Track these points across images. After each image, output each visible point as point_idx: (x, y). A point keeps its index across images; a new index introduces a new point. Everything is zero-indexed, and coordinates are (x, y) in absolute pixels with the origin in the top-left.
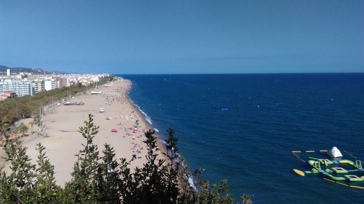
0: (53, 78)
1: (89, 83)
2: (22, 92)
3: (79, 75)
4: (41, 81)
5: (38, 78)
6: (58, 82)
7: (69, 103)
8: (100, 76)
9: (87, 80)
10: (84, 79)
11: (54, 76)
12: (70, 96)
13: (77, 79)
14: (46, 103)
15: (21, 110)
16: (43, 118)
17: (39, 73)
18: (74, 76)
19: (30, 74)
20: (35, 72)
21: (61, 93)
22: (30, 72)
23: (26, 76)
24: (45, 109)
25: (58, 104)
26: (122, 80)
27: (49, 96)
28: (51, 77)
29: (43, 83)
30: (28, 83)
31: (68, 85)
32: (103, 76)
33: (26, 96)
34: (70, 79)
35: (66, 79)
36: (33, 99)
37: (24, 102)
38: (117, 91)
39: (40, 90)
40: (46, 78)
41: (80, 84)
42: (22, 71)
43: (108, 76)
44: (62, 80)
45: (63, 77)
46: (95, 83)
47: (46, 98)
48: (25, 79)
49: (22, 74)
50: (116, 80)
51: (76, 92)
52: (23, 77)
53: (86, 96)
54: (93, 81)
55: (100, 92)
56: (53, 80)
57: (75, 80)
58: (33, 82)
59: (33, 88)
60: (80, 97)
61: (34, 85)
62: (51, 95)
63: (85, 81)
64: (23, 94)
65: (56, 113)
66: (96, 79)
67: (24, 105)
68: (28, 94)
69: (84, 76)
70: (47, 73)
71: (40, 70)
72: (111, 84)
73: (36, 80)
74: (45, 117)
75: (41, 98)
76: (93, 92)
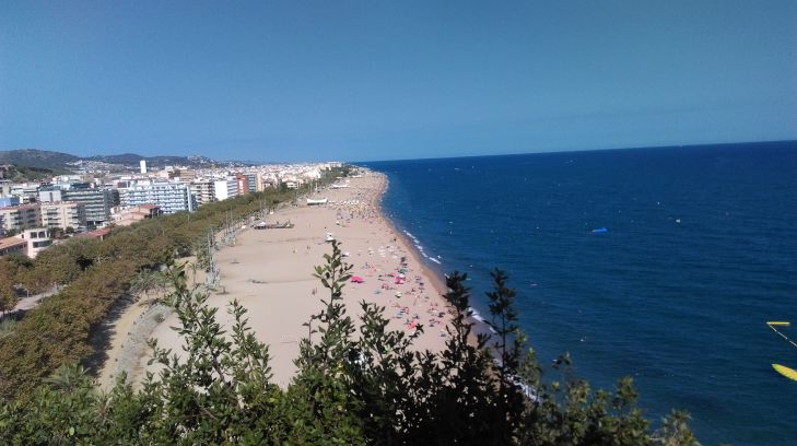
0: (230, 174)
1: (301, 182)
2: (173, 205)
3: (280, 168)
4: (207, 181)
5: (201, 177)
6: (241, 183)
7: (263, 224)
8: (323, 166)
9: (297, 175)
10: (291, 175)
11: (232, 172)
12: (266, 211)
13: (277, 176)
14: (220, 227)
15: (172, 240)
16: (215, 256)
17: (203, 166)
18: (270, 168)
19: (184, 168)
20: (195, 164)
21: (248, 204)
22: (185, 164)
23: (178, 173)
24: (219, 236)
25: (244, 227)
26: (368, 173)
27: (223, 211)
28: (227, 173)
29: (211, 185)
30: (181, 187)
31: (260, 188)
32: (328, 166)
33: (179, 213)
34: (264, 176)
35: (255, 177)
36: (194, 218)
37: (177, 226)
38: (359, 196)
39: (205, 199)
40: (217, 176)
41: (284, 185)
42: (169, 164)
43: (340, 166)
44: (247, 178)
45: (249, 171)
46: (314, 182)
47: (219, 216)
48: (177, 179)
49: (169, 168)
50: (356, 174)
51: (276, 202)
52: (172, 175)
53: (296, 209)
54: (308, 178)
55: (324, 201)
56: (230, 179)
57: (273, 177)
58: (192, 183)
59: (193, 197)
60: (285, 211)
61: (193, 190)
62: (229, 210)
63: (294, 179)
64: (174, 210)
65: (240, 245)
66: (314, 173)
67: (176, 231)
68: (183, 208)
69: (292, 169)
70: (218, 166)
71: (204, 159)
72: (346, 183)
73: (196, 181)
74: (218, 253)
75: (209, 215)
76: (309, 201)
